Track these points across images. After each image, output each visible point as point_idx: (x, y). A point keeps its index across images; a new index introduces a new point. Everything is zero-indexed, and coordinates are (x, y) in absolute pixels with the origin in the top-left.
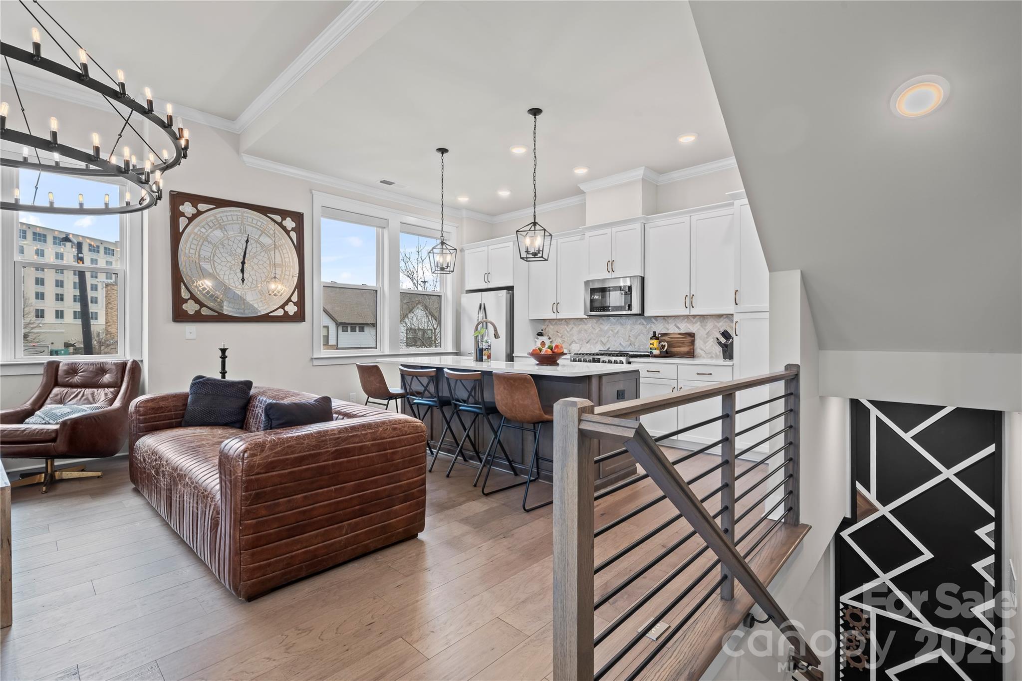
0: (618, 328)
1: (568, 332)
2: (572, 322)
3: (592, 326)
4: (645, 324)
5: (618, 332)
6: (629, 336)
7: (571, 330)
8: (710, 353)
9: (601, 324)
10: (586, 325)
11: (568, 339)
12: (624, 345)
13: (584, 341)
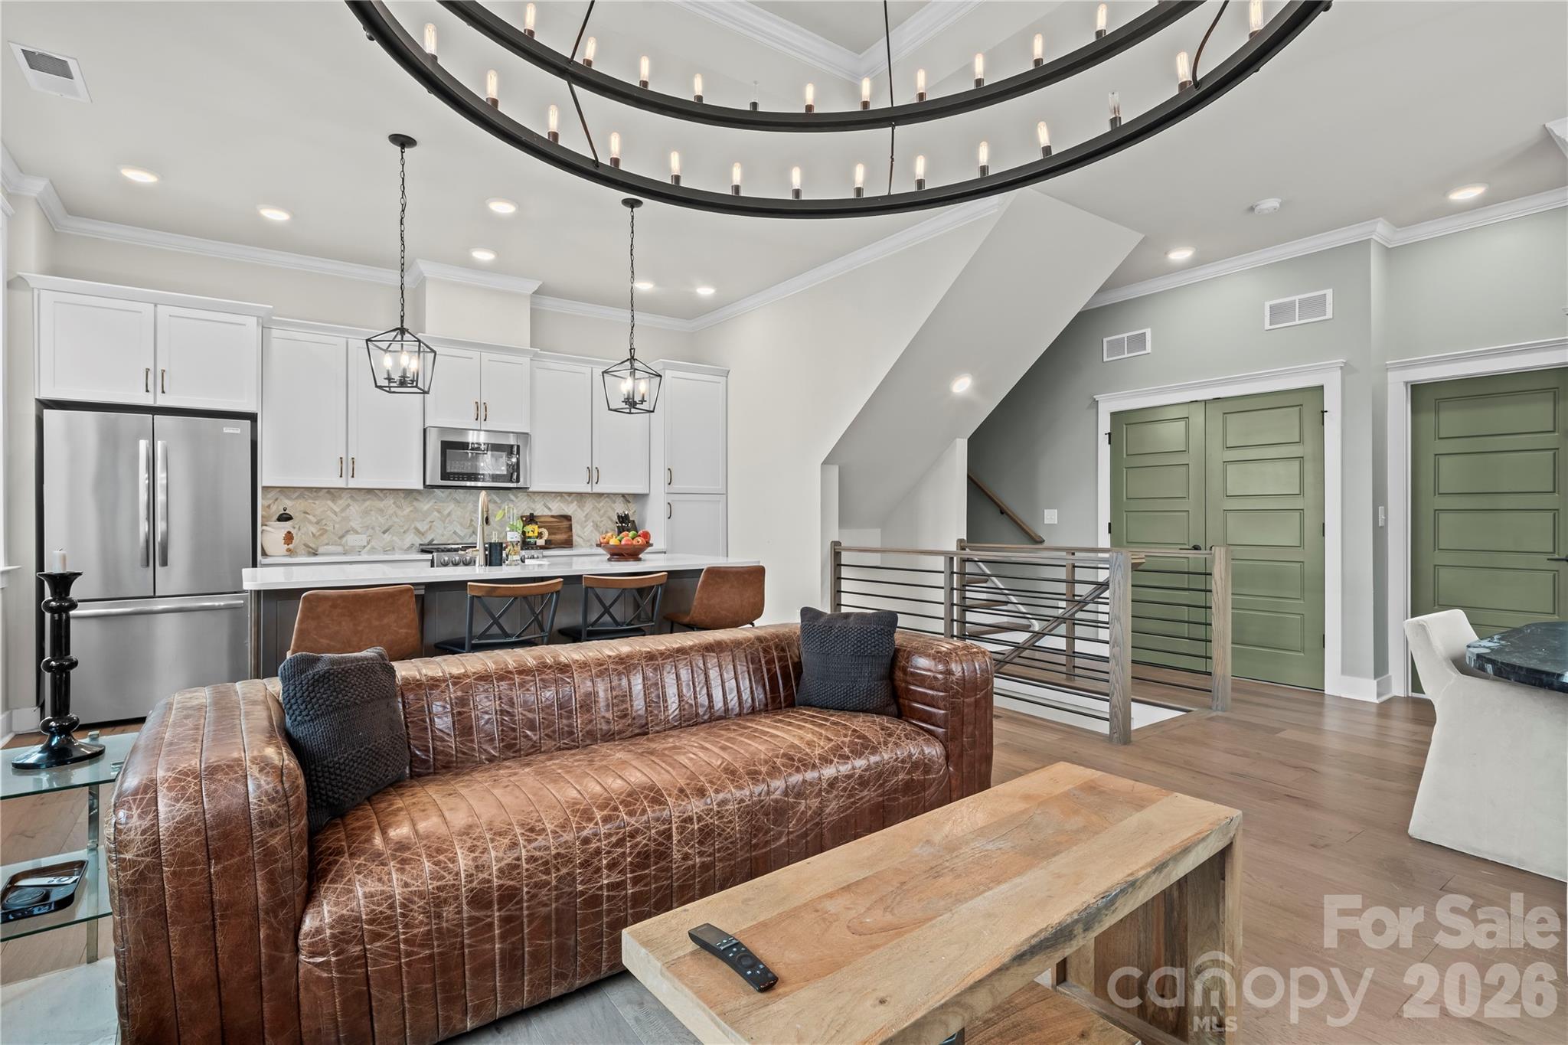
0: (450, 507)
1: (335, 513)
2: (345, 495)
3: (394, 503)
4: (499, 501)
5: (449, 514)
6: (472, 520)
7: (343, 510)
8: (589, 541)
9: (417, 500)
10: (382, 500)
11: (337, 526)
12: (462, 534)
13: (377, 528)
